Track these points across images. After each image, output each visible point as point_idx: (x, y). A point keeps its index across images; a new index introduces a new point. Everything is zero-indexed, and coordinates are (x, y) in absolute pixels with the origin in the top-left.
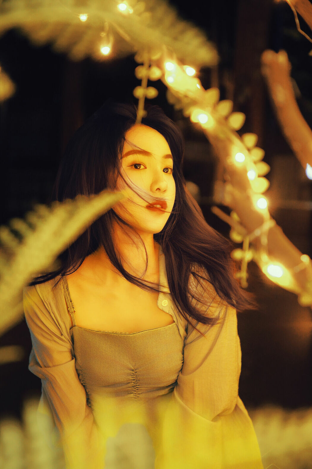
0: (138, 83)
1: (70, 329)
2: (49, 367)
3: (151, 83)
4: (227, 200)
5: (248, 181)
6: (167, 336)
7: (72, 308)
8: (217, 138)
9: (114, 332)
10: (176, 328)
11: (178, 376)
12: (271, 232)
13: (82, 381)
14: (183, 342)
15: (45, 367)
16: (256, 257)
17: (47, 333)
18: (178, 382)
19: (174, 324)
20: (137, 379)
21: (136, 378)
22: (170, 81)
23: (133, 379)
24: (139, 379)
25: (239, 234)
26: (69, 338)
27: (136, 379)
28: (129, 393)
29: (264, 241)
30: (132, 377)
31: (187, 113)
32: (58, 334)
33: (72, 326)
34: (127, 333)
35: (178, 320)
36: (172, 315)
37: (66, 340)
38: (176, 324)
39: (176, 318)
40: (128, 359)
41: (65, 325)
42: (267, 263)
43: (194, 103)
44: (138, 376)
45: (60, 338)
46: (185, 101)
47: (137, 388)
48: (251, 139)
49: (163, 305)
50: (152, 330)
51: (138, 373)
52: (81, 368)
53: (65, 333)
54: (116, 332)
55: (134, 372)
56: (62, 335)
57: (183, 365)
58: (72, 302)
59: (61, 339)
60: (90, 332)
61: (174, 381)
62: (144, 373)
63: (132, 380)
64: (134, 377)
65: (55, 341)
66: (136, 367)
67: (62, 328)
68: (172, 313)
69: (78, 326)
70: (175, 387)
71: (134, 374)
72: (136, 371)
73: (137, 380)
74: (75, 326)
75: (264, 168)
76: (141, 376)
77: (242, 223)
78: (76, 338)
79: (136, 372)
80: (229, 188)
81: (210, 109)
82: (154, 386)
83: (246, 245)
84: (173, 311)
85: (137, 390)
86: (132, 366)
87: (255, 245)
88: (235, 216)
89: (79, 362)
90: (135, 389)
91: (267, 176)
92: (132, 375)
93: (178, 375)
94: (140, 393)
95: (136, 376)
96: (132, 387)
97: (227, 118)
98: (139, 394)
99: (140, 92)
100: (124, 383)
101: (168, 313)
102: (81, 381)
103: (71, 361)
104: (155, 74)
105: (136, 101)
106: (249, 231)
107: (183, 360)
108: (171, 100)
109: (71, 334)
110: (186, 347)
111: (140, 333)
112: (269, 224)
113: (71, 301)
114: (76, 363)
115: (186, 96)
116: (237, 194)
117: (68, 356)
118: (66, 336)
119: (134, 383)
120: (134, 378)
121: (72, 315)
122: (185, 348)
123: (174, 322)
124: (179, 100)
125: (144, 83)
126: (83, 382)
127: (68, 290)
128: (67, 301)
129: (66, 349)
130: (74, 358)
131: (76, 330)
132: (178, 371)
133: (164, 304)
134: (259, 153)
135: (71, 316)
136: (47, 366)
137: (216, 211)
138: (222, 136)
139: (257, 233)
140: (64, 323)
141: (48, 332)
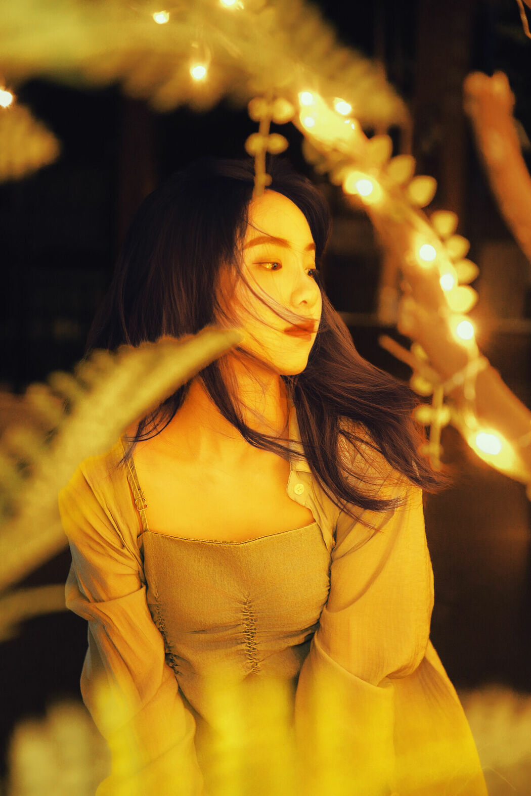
0: (253, 127)
1: (138, 536)
2: (101, 601)
3: (276, 128)
4: (407, 325)
5: (442, 292)
6: (301, 545)
7: (141, 500)
8: (388, 221)
9: (212, 541)
10: (318, 532)
11: (321, 613)
12: (480, 378)
13: (159, 625)
14: (329, 555)
15: (96, 601)
16: (457, 419)
17: (98, 543)
18: (322, 623)
19: (314, 524)
20: (253, 618)
21: (251, 616)
22: (308, 124)
23: (245, 617)
24: (255, 617)
25: (427, 380)
26: (136, 553)
27: (250, 618)
28: (239, 642)
29: (470, 393)
30: (244, 615)
31: (337, 178)
32: (117, 545)
33: (141, 531)
34: (235, 541)
35: (321, 518)
36: (310, 509)
37: (130, 556)
38: (318, 525)
39: (318, 514)
40: (236, 585)
41: (129, 530)
42: (475, 430)
43: (349, 161)
44: (254, 613)
45: (120, 551)
46: (334, 158)
47: (252, 633)
48: (446, 222)
49: (296, 492)
50: (276, 535)
51: (253, 607)
52: (157, 601)
53: (128, 542)
54: (216, 541)
55: (246, 606)
56: (123, 546)
57: (328, 595)
58: (142, 490)
59: (122, 553)
60: (171, 539)
61: (314, 620)
62: (264, 608)
63: (243, 620)
64: (248, 615)
65: (111, 557)
66: (250, 599)
67: (124, 534)
68: (310, 505)
69: (151, 530)
70: (316, 632)
71: (247, 610)
72: (250, 604)
73: (252, 620)
74: (146, 530)
75: (468, 270)
76: (259, 613)
77: (431, 363)
78: (148, 552)
79: (251, 607)
80: (409, 305)
81: (376, 171)
82: (280, 630)
83: (438, 398)
84: (313, 502)
85: (252, 637)
86: (244, 596)
87: (453, 400)
88: (419, 352)
89: (154, 593)
90: (249, 635)
91: (473, 284)
92: (244, 611)
93: (320, 611)
94: (257, 642)
95: (251, 613)
96: (243, 632)
97: (404, 187)
98: (255, 644)
99: (257, 144)
100: (230, 626)
101: (304, 507)
102: (157, 624)
103: (140, 590)
104: (283, 112)
105: (251, 158)
106: (445, 376)
107: (330, 585)
108: (310, 156)
109: (140, 545)
110: (334, 563)
111: (257, 540)
112: (477, 365)
113: (139, 489)
114: (148, 593)
115: (335, 150)
116: (424, 314)
117: (134, 582)
118: (131, 548)
119: (247, 625)
120: (247, 617)
121: (141, 513)
122: (332, 566)
123: (314, 521)
124: (323, 156)
125: (265, 127)
126: (161, 625)
127: (133, 469)
128: (132, 488)
129: (130, 571)
130: (143, 585)
131: (148, 538)
132: (320, 604)
133: (298, 491)
134: (459, 246)
135: (139, 514)
136: (98, 600)
137: (388, 343)
138: (397, 217)
139: (458, 379)
140: (128, 527)
141: (99, 541)
